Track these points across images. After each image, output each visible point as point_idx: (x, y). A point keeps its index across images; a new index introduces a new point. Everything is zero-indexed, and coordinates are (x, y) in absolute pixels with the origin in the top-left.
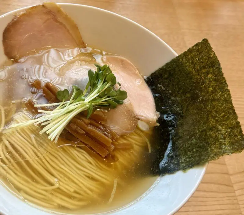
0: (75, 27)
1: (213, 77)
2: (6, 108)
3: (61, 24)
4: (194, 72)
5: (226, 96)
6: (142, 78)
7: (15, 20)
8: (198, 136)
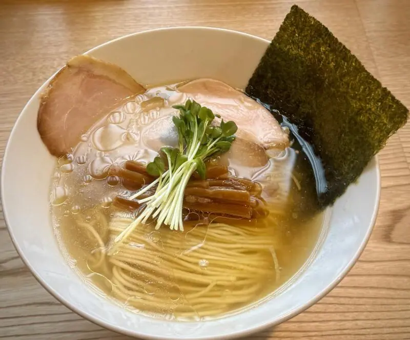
0: (121, 73)
1: (328, 48)
3: (100, 77)
4: (302, 53)
5: (354, 64)
6: (240, 93)
7: (44, 103)
8: (347, 130)
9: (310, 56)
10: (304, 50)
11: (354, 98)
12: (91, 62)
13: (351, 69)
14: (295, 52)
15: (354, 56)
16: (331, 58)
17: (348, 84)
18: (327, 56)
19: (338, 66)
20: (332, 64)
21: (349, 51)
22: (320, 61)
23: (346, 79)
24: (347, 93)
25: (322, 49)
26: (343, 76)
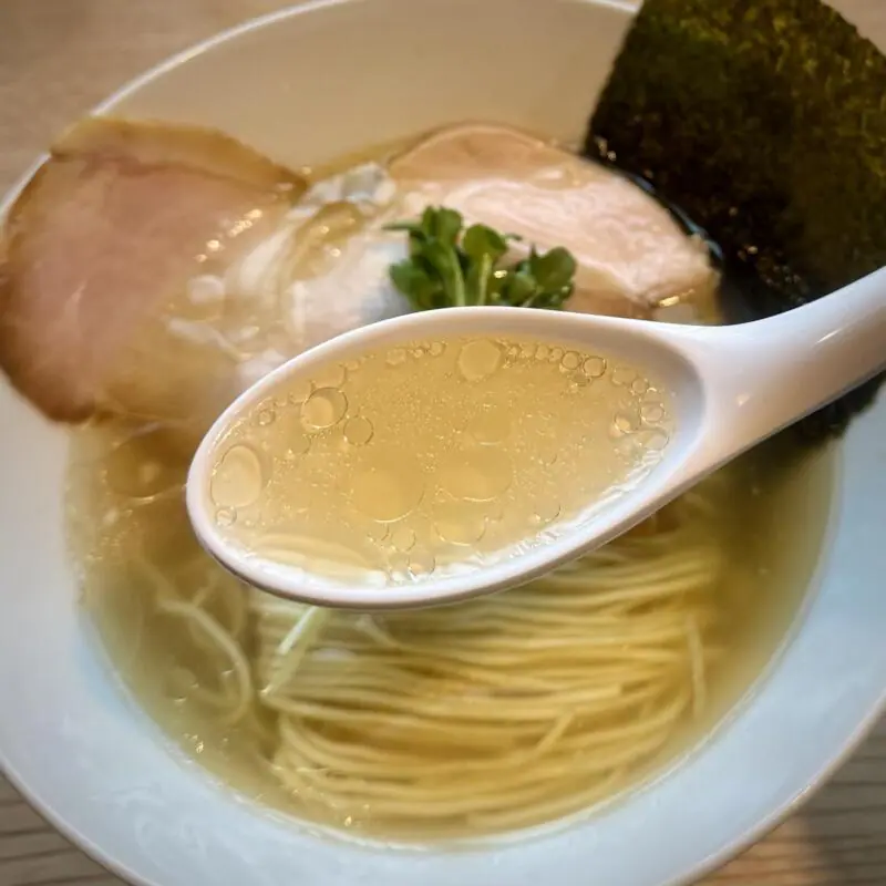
1: (794, 21)
2: (201, 596)
3: (160, 168)
4: (723, 38)
5: (869, 63)
6: (565, 155)
8: (866, 238)
9: (747, 45)
10: (729, 29)
11: (877, 152)
12: (125, 132)
13: (864, 77)
14: (704, 35)
15: (867, 43)
16: (804, 47)
17: (857, 116)
18: (793, 42)
19: (825, 68)
20: (810, 65)
21: (853, 29)
22: (775, 54)
23: (853, 103)
24: (859, 139)
25: (779, 23)
26: (842, 95)
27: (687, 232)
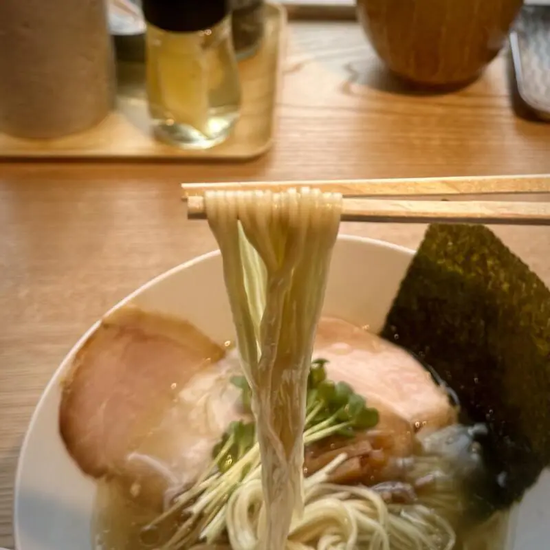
1: (497, 261)
5: (535, 285)
7: (69, 391)
9: (473, 274)
10: (463, 266)
11: (540, 335)
12: (140, 316)
13: (532, 293)
14: (450, 268)
15: (533, 275)
17: (529, 315)
18: (497, 273)
20: (506, 286)
22: (487, 280)
24: (531, 328)
25: (490, 262)
26: (522, 303)
27: (437, 383)
